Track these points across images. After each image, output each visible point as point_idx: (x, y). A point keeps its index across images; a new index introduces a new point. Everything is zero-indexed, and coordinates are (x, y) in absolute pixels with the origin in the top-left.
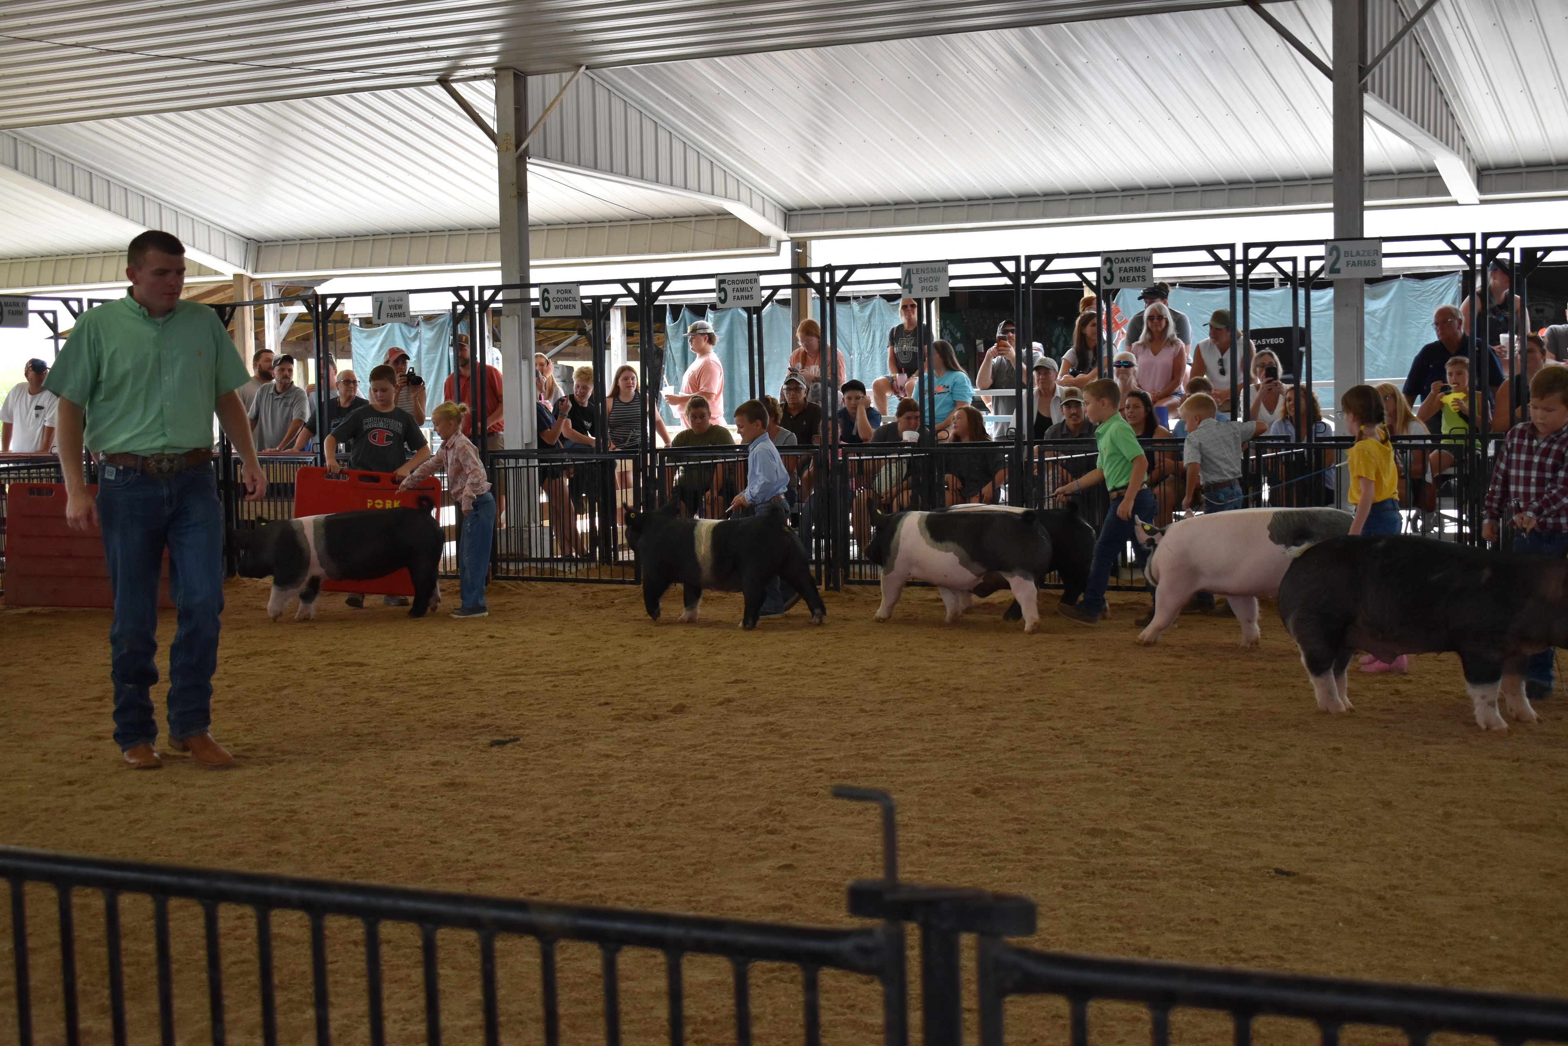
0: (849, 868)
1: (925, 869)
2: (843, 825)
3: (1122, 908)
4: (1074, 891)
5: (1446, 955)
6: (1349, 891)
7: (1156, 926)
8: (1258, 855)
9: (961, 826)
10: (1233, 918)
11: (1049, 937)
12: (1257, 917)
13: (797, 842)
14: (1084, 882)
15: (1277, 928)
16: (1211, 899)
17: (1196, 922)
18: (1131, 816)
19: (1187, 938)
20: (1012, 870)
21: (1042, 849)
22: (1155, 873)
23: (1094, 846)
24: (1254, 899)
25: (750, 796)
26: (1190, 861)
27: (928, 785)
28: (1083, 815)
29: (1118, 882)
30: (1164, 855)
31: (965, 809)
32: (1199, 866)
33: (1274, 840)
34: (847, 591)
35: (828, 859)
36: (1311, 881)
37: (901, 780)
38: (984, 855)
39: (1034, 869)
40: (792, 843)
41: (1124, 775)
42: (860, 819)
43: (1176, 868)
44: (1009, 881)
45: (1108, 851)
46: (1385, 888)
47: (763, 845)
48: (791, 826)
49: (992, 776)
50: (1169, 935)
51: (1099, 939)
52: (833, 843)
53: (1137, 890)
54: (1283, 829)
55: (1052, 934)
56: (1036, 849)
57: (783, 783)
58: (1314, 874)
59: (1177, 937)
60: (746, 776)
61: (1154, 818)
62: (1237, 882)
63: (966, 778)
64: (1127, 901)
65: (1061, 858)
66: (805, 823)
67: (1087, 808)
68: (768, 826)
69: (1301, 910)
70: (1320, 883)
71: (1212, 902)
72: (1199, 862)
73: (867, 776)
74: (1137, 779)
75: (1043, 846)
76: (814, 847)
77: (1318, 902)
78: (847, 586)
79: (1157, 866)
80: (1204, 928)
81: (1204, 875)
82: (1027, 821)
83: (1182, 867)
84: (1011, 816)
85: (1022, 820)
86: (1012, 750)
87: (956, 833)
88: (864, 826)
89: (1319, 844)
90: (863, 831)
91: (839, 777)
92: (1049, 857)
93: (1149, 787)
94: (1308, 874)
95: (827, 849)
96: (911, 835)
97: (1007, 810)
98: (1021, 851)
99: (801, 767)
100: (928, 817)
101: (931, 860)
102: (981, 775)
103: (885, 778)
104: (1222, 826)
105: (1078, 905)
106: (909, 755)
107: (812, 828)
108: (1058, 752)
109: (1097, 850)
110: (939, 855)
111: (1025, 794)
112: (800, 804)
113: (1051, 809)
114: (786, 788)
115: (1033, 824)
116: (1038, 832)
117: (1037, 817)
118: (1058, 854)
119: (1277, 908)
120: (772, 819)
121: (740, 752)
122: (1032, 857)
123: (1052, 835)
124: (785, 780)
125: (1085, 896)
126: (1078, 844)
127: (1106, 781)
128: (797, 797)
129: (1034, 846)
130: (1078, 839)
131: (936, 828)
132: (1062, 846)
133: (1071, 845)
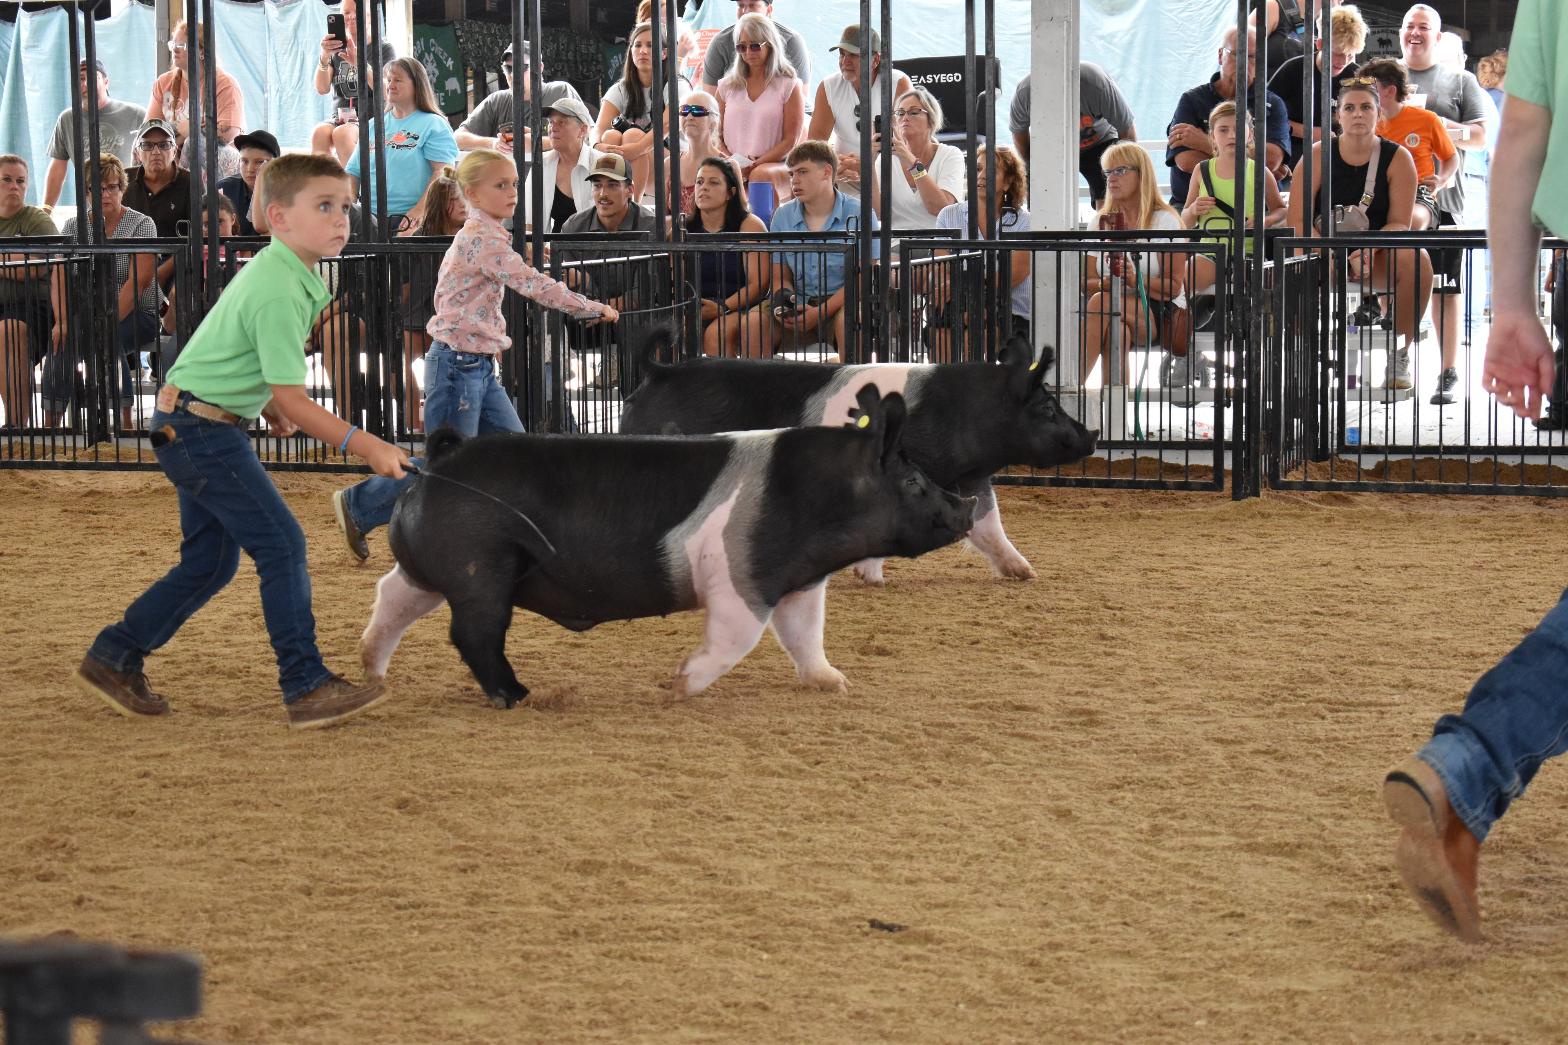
0: (167, 935)
1: (296, 933)
2: (170, 864)
3: (615, 988)
4: (540, 964)
6: (983, 952)
7: (666, 1017)
8: (846, 898)
9: (369, 861)
10: (792, 1002)
11: (487, 1040)
12: (832, 999)
13: (86, 894)
14: (558, 948)
15: (860, 1015)
16: (761, 972)
17: (732, 1009)
18: (650, 840)
19: (713, 1035)
20: (442, 931)
21: (496, 895)
22: (676, 931)
23: (583, 889)
24: (831, 969)
25: (19, 819)
26: (737, 911)
28: (573, 840)
29: (615, 947)
30: (697, 902)
31: (381, 833)
32: (749, 919)
33: (876, 875)
35: (136, 920)
36: (927, 938)
37: (280, 786)
38: (399, 908)
39: (479, 929)
40: (76, 894)
41: (650, 774)
42: (198, 854)
43: (710, 922)
44: (433, 950)
45: (606, 897)
46: (1041, 949)
47: (26, 900)
48: (82, 868)
49: (433, 778)
50: (686, 1032)
52: (149, 893)
53: (643, 959)
54: (892, 856)
55: (494, 1035)
56: (487, 896)
57: (79, 797)
58: (933, 927)
59: (697, 1034)
60: (15, 787)
61: (689, 842)
62: (807, 944)
63: (387, 784)
64: (624, 977)
65: (526, 910)
66: (106, 861)
67: (580, 828)
68: (40, 867)
69: (902, 985)
70: (940, 942)
71: (763, 977)
72: (750, 911)
73: (224, 782)
74: (668, 781)
75: (499, 891)
76: (114, 901)
77: (933, 972)
79: (681, 919)
80: (744, 1018)
81: (756, 933)
82: (480, 852)
83: (723, 921)
84: (453, 843)
85: (471, 849)
86: (472, 735)
87: (359, 873)
88: (203, 865)
90: (199, 874)
91: (176, 785)
92: (509, 909)
93: (687, 793)
94: (924, 928)
95: (135, 903)
96: (283, 876)
97: (449, 835)
98: (463, 900)
99: (116, 769)
100: (315, 848)
101: (309, 917)
102: (413, 777)
103: (253, 785)
104: (795, 853)
105: (544, 985)
106: (299, 746)
107: (115, 870)
108: (547, 739)
109: (587, 895)
110: (325, 909)
111: (482, 808)
112: (101, 829)
113: (522, 830)
114: (81, 804)
115: (489, 855)
116: (495, 869)
117: (497, 844)
118: (522, 904)
119: (865, 983)
120: (49, 856)
121: (13, 746)
122: (480, 910)
123: (517, 873)
124: (82, 792)
125: (557, 970)
126: (557, 887)
127: (618, 785)
128: (99, 820)
129: (484, 891)
130: (559, 878)
131: (325, 866)
132: (530, 889)
133: (546, 888)
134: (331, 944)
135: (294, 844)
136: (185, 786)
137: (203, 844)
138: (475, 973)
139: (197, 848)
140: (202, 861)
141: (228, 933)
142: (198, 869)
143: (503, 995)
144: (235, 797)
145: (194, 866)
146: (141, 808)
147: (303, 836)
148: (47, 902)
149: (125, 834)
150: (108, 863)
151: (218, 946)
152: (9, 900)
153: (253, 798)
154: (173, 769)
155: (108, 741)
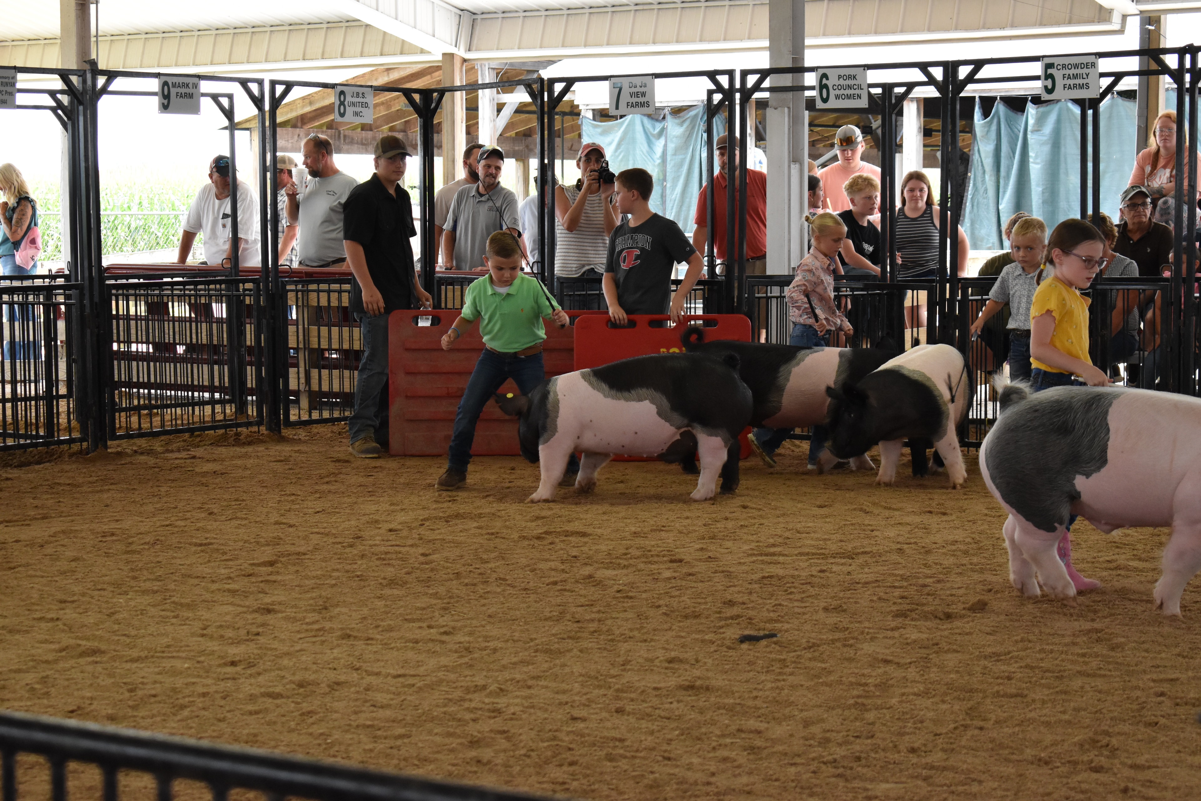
2: (1191, 766)
13: (1130, 785)
25: (1069, 722)
40: (1123, 785)
47: (1084, 786)
48: (1123, 764)
52: (1177, 788)
57: (1113, 708)
60: (1063, 696)
66: (1141, 760)
68: (1091, 761)
76: (1151, 792)
91: (1186, 704)
95: (1168, 795)
99: (1137, 688)
107: (1149, 767)
112: (1134, 735)
114: (1116, 714)
120: (1097, 753)
121: (1057, 665)
124: (1115, 704)
128: (1131, 727)
146: (1163, 721)
148: (1101, 789)
149: (1152, 740)
150: (1143, 762)
152: (1072, 785)
154: (1183, 691)
155: (1128, 665)
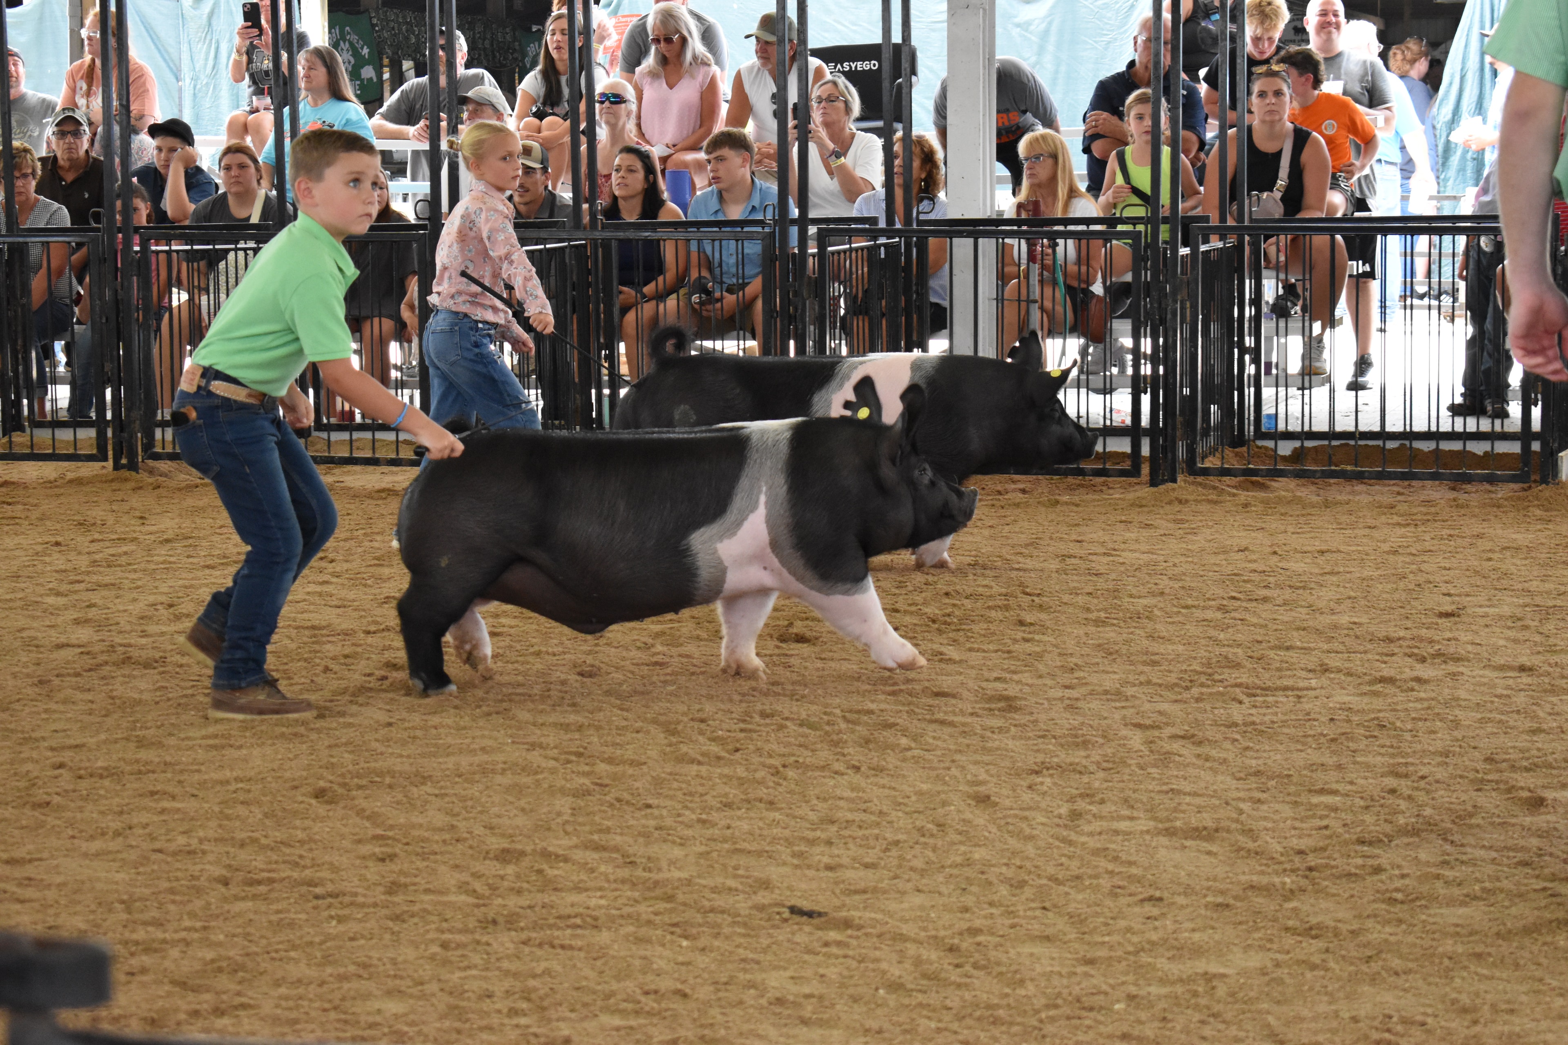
0: (83, 926)
1: (213, 924)
2: (86, 855)
3: (535, 976)
4: (459, 952)
5: (1044, 1037)
6: (903, 938)
7: (585, 1005)
8: (766, 885)
9: (287, 851)
10: (712, 988)
11: (406, 1029)
12: (752, 985)
14: (477, 936)
15: (780, 1001)
16: (681, 959)
17: (652, 996)
18: (569, 828)
19: (633, 1023)
20: (360, 921)
21: (415, 884)
22: (596, 919)
23: (502, 878)
24: (751, 956)
26: (656, 898)
27: (240, 785)
28: (491, 828)
29: (534, 935)
30: (616, 890)
31: (298, 823)
32: (668, 906)
33: (795, 861)
34: (151, 472)
35: (51, 911)
36: (847, 924)
37: (196, 777)
38: (317, 897)
39: (397, 918)
41: (569, 762)
42: (114, 845)
43: (630, 910)
44: (352, 939)
45: (525, 885)
46: (960, 934)
49: (351, 767)
50: (607, 1020)
51: (489, 1028)
52: (64, 884)
53: (563, 947)
54: (812, 842)
55: (412, 1024)
56: (406, 886)
58: (853, 913)
59: (617, 1021)
61: (608, 830)
62: (726, 930)
63: (304, 773)
64: (544, 965)
65: (445, 899)
66: (20, 853)
67: (499, 816)
69: (821, 971)
70: (860, 928)
71: (682, 964)
72: (670, 898)
73: (140, 772)
74: (587, 768)
75: (418, 880)
76: (30, 893)
77: (853, 958)
78: (151, 463)
79: (600, 907)
80: (663, 1005)
81: (675, 920)
82: (398, 841)
83: (642, 908)
84: (371, 832)
85: (389, 838)
86: (390, 724)
87: (276, 862)
88: (120, 856)
89: (867, 866)
90: (117, 864)
91: (91, 776)
92: (427, 898)
93: (606, 781)
94: (844, 914)
95: (51, 894)
96: (199, 867)
97: (367, 824)
98: (381, 889)
99: (31, 760)
100: (233, 838)
101: (227, 907)
102: (331, 766)
103: (169, 775)
104: (715, 840)
105: (463, 974)
106: (216, 736)
107: (30, 861)
108: (464, 728)
109: (506, 883)
110: (243, 899)
111: (400, 797)
112: (16, 821)
113: (440, 819)
115: (407, 844)
116: (414, 858)
117: (416, 833)
118: (441, 893)
119: (785, 969)
122: (397, 899)
123: (436, 862)
125: (476, 959)
126: (477, 876)
127: (536, 773)
128: (14, 811)
129: (403, 880)
130: (478, 866)
131: (243, 855)
132: (449, 878)
133: (465, 877)
134: (248, 934)
135: (211, 834)
136: (101, 777)
137: (119, 835)
138: (394, 962)
139: (113, 838)
140: (118, 852)
141: (145, 923)
142: (114, 860)
143: (422, 984)
144: (151, 788)
145: (111, 857)
146: (57, 799)
147: (220, 826)
149: (41, 825)
150: (24, 855)
151: (135, 936)
153: (170, 789)
154: (89, 760)
155: (23, 732)
